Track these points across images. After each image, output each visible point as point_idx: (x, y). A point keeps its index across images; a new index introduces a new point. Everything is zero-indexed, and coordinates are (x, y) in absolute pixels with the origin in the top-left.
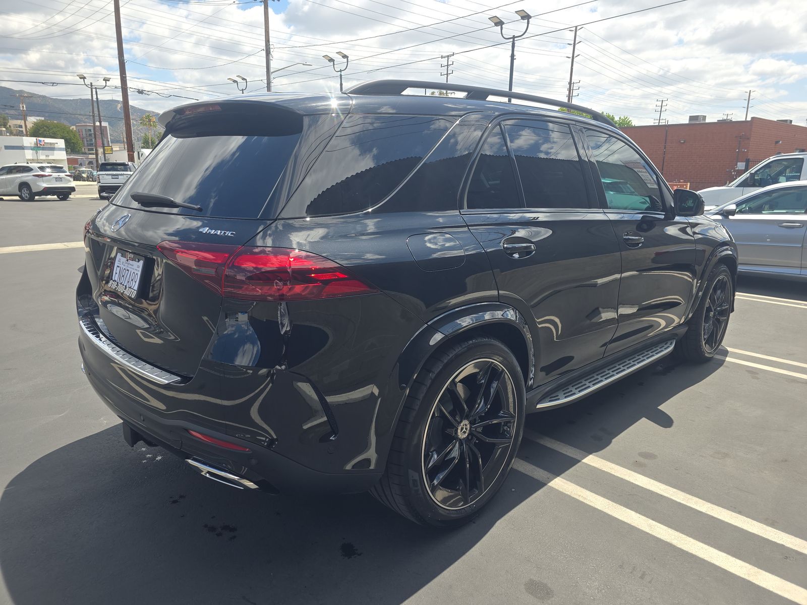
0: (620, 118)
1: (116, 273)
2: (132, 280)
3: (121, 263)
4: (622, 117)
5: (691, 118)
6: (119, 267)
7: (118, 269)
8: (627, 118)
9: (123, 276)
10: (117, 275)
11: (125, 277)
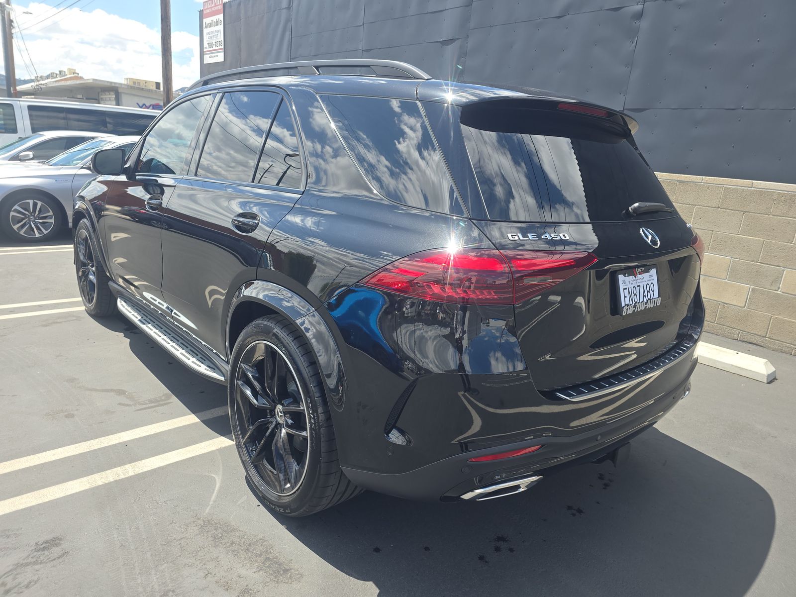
1: (625, 297)
2: (648, 292)
3: (628, 283)
6: (626, 289)
7: (626, 291)
9: (635, 295)
10: (627, 299)
11: (638, 294)
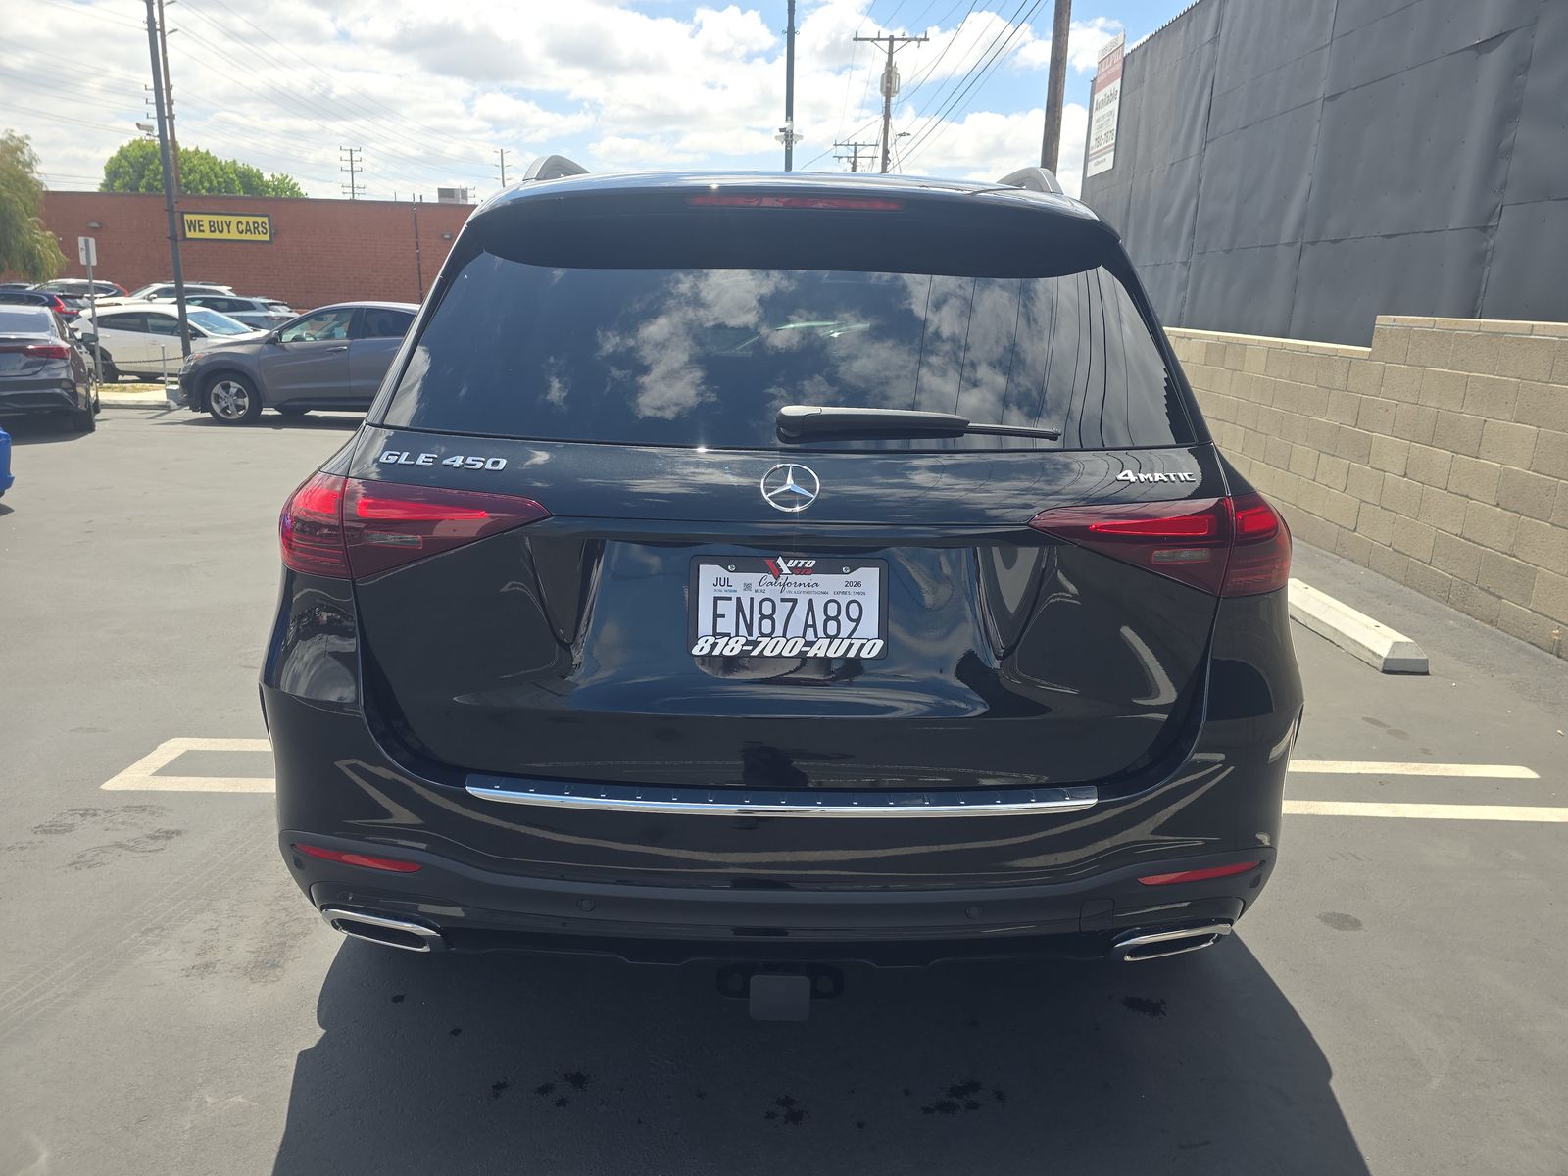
0: (273, 176)
4: (278, 176)
5: (443, 193)
8: (287, 177)
